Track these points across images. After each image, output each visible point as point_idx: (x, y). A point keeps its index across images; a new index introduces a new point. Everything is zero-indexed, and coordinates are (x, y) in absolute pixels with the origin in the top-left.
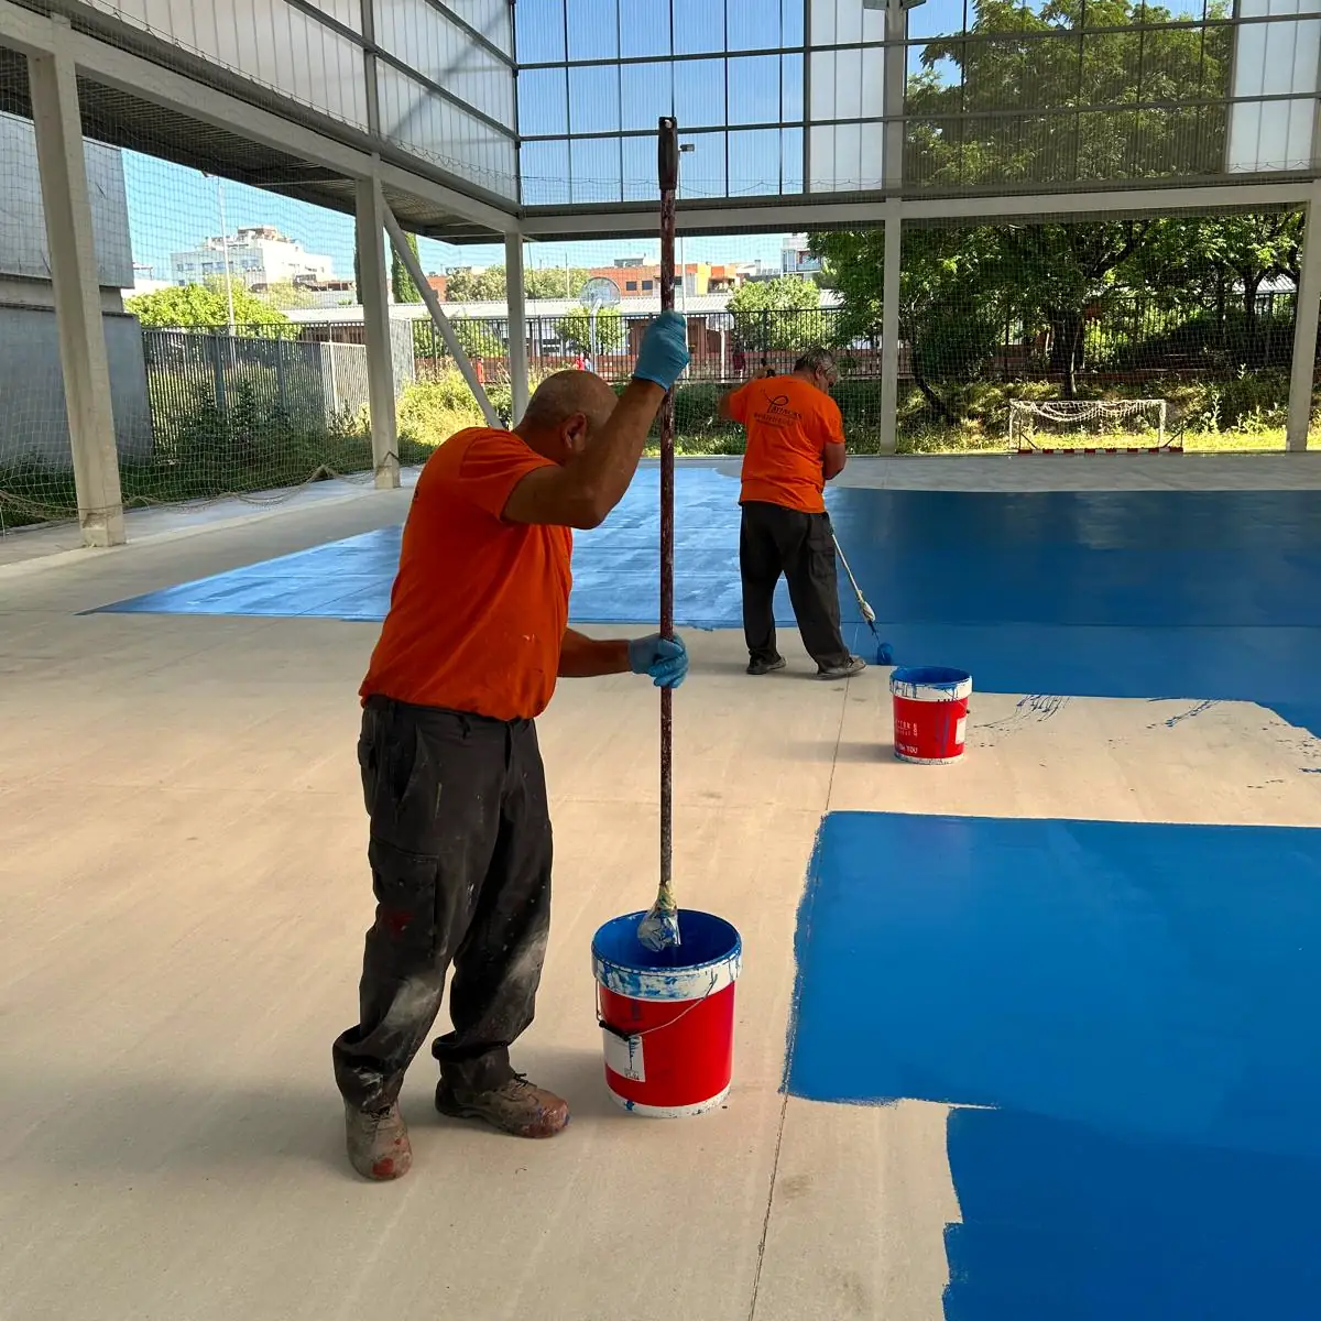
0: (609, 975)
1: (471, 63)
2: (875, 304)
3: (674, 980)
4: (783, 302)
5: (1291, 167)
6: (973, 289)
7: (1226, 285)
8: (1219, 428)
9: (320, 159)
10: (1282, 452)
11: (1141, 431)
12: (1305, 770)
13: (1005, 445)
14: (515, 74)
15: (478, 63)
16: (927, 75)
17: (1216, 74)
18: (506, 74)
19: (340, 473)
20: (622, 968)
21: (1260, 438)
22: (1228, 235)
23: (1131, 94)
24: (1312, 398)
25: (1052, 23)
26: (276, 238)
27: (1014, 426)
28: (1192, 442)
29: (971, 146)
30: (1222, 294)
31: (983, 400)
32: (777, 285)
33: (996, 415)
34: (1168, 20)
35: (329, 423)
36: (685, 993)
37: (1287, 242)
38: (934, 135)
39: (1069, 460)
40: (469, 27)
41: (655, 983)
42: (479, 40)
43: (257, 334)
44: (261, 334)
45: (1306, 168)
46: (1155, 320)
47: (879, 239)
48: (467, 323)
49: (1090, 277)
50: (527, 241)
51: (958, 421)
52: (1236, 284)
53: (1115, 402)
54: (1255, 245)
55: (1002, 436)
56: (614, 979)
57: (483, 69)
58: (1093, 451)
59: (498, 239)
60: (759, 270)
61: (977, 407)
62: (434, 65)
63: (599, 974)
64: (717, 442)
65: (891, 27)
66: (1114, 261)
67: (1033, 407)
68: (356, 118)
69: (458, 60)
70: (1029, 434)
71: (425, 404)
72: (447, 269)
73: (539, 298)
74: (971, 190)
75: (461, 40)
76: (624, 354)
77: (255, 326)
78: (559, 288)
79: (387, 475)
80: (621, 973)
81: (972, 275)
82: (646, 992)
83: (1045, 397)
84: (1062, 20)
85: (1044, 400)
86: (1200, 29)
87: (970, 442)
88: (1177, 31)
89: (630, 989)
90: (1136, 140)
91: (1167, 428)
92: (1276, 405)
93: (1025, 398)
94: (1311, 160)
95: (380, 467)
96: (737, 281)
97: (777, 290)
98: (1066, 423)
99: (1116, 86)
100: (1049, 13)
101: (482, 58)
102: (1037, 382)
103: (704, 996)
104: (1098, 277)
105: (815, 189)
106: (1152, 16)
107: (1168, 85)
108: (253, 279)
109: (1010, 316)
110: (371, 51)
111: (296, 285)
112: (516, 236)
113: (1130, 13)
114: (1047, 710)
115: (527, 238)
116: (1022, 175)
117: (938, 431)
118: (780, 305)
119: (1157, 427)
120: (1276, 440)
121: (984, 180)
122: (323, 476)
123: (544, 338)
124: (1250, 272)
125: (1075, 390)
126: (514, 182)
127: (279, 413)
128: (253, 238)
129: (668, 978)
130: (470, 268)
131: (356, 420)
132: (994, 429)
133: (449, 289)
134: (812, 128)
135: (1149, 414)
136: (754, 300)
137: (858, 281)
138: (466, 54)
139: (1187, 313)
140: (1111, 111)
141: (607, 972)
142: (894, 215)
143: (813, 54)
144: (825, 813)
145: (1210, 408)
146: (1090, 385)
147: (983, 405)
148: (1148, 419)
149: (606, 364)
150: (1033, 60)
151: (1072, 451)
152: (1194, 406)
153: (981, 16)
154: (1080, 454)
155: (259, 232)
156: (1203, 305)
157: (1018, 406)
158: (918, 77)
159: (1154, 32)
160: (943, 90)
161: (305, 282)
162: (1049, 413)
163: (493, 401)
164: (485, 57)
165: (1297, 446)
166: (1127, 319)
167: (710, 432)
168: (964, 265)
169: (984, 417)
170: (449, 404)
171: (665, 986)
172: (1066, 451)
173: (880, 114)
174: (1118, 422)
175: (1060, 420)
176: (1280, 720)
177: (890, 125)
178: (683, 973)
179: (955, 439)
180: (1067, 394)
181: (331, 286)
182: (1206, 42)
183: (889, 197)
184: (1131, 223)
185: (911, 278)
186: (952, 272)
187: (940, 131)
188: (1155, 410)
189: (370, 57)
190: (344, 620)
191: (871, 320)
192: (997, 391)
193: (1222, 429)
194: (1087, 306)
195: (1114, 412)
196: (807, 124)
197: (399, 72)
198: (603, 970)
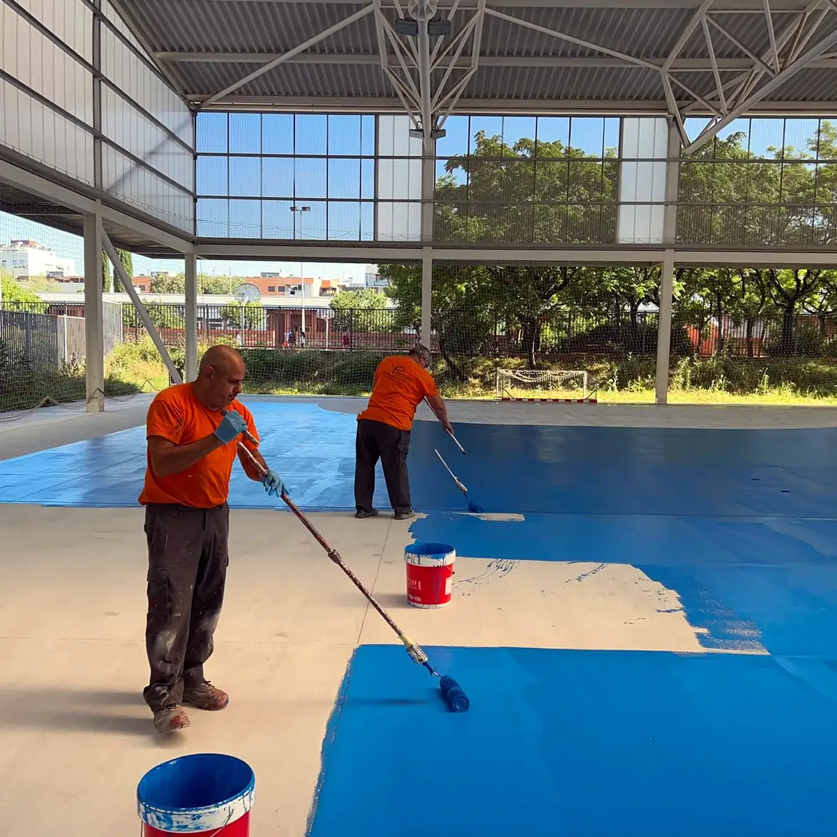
0: (148, 815)
1: (166, 149)
2: (417, 309)
3: (199, 817)
4: (364, 304)
5: (653, 242)
6: (476, 302)
7: (621, 306)
8: (618, 389)
9: (58, 200)
10: (653, 404)
11: (573, 389)
12: (659, 611)
13: (494, 395)
14: (195, 158)
15: (171, 150)
16: (449, 177)
17: (611, 188)
18: (191, 157)
19: (60, 402)
20: (158, 810)
21: (641, 395)
22: (620, 279)
23: (563, 196)
24: (669, 373)
25: (520, 153)
26: (37, 248)
27: (499, 383)
28: (602, 397)
29: (473, 219)
30: (618, 312)
31: (481, 367)
32: (360, 294)
33: (489, 377)
34: (584, 157)
35: (60, 367)
36: (208, 825)
37: (652, 284)
38: (453, 211)
39: (531, 405)
40: (165, 128)
41: (185, 820)
42: (172, 136)
43: (18, 308)
44: (21, 308)
45: (660, 243)
46: (581, 324)
47: (420, 270)
48: (162, 307)
49: (542, 299)
50: (199, 259)
51: (467, 379)
52: (626, 306)
53: (557, 372)
54: (635, 285)
55: (493, 390)
56: (152, 818)
57: (174, 154)
58: (545, 400)
59: (180, 256)
60: (351, 284)
61: (477, 371)
62: (141, 149)
63: (141, 814)
64: (320, 386)
65: (426, 149)
66: (557, 290)
67: (510, 373)
68: (86, 177)
69: (157, 147)
70: (508, 389)
71: (128, 357)
72: (152, 273)
73: (212, 293)
74: (473, 245)
75: (160, 135)
76: (265, 330)
77: (17, 303)
78: (224, 288)
79: (95, 403)
80: (157, 813)
81: (474, 294)
82: (177, 827)
83: (517, 367)
84: (525, 152)
85: (516, 368)
86: (601, 163)
87: (474, 392)
88: (588, 164)
89: (164, 825)
90: (567, 222)
91: (588, 387)
92: (650, 376)
93: (506, 367)
94: (663, 238)
95: (91, 398)
96: (338, 289)
97: (361, 296)
98: (530, 383)
99: (556, 191)
100: (517, 148)
101: (174, 147)
102: (513, 358)
103: (223, 825)
104: (547, 299)
105: (380, 239)
106: (575, 153)
107: (585, 193)
108: (19, 273)
109: (497, 318)
110: (99, 137)
111: (48, 277)
112: (192, 255)
113: (563, 151)
114: (506, 570)
115: (199, 257)
116: (502, 238)
117: (455, 384)
118: (362, 306)
119: (582, 387)
120: (649, 397)
121: (480, 239)
122: (48, 404)
123: (210, 318)
124: (633, 299)
125: (534, 363)
126: (192, 222)
127: (25, 361)
128: (21, 246)
129: (194, 815)
130: (167, 273)
131: (80, 366)
132: (488, 385)
133: (152, 285)
134: (379, 203)
135: (578, 379)
136: (347, 302)
137: (408, 294)
138: (163, 144)
139: (599, 321)
140: (553, 204)
141: (147, 812)
142: (428, 257)
143: (380, 160)
144: (357, 646)
145: (612, 377)
146: (543, 361)
147: (482, 371)
148: (577, 382)
149: (253, 336)
150: (508, 173)
151: (533, 400)
152: (604, 375)
153: (479, 146)
154: (538, 402)
155: (26, 243)
156: (608, 317)
157: (501, 372)
158: (443, 178)
159: (576, 163)
160: (458, 186)
161: (56, 277)
162: (520, 377)
163: (173, 356)
164: (176, 146)
165: (661, 402)
166: (564, 323)
167: (315, 381)
168: (470, 288)
169: (482, 377)
170: (145, 357)
171: (192, 821)
172: (530, 400)
173: (420, 198)
174: (559, 384)
175: (526, 381)
176: (646, 577)
177: (425, 204)
178: (206, 811)
179: (465, 390)
180: (531, 366)
181: (72, 279)
182: (604, 170)
183: (425, 246)
184: (565, 268)
185: (439, 294)
186: (462, 292)
187: (456, 209)
188: (581, 377)
189: (98, 141)
190: (43, 506)
191: (415, 317)
192: (490, 363)
193: (619, 389)
194: (541, 315)
195: (557, 378)
196: (376, 201)
197: (117, 152)
198: (144, 811)
